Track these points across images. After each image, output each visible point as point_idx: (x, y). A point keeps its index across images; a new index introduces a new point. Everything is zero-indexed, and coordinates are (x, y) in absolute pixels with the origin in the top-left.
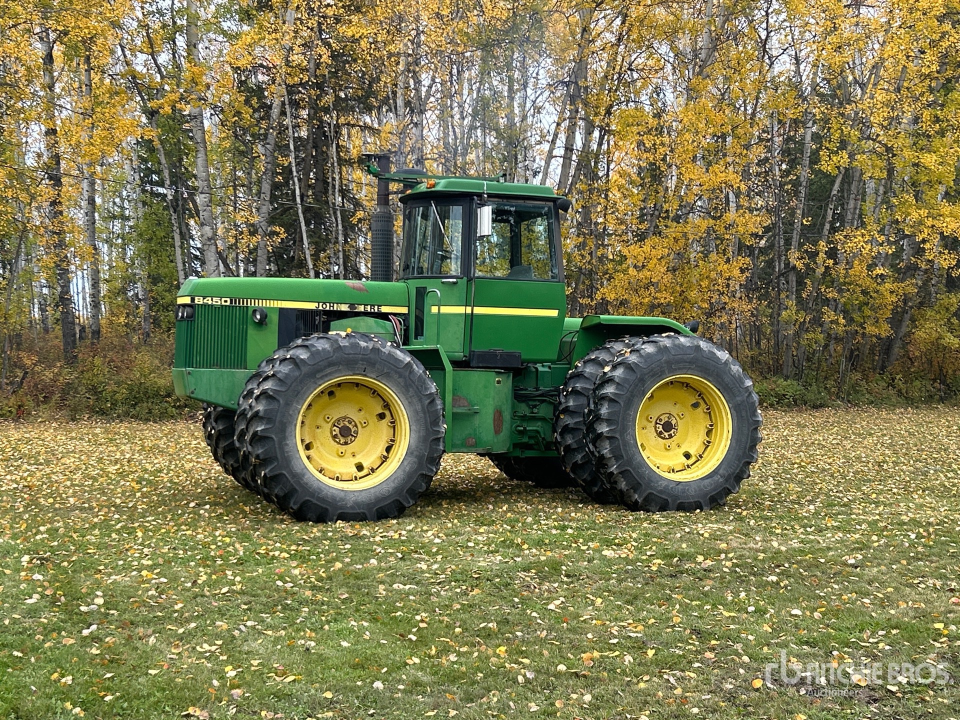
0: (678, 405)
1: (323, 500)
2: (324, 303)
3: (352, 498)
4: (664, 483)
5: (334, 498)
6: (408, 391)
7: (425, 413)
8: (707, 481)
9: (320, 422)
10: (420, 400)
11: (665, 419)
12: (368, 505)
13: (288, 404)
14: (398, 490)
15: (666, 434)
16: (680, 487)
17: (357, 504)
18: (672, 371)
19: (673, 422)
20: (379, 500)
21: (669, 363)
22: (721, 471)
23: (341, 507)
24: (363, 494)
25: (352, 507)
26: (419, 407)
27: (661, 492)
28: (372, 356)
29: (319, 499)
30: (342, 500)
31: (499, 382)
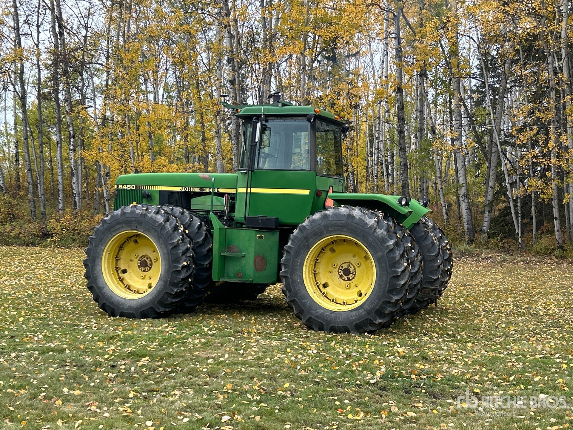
0: (356, 257)
1: (112, 303)
2: (185, 187)
3: (128, 304)
4: (321, 311)
5: (118, 303)
6: (159, 240)
7: (168, 255)
8: (354, 313)
9: (133, 257)
10: (166, 246)
11: (345, 266)
12: (136, 308)
13: (97, 246)
14: (152, 301)
15: (346, 277)
16: (333, 315)
17: (130, 307)
18: (330, 233)
19: (352, 269)
20: (142, 306)
21: (326, 227)
22: (365, 306)
23: (121, 309)
24: (135, 302)
25: (127, 309)
26: (165, 251)
27: (317, 317)
28: (140, 219)
29: (110, 302)
30: (123, 304)
31: (259, 237)
